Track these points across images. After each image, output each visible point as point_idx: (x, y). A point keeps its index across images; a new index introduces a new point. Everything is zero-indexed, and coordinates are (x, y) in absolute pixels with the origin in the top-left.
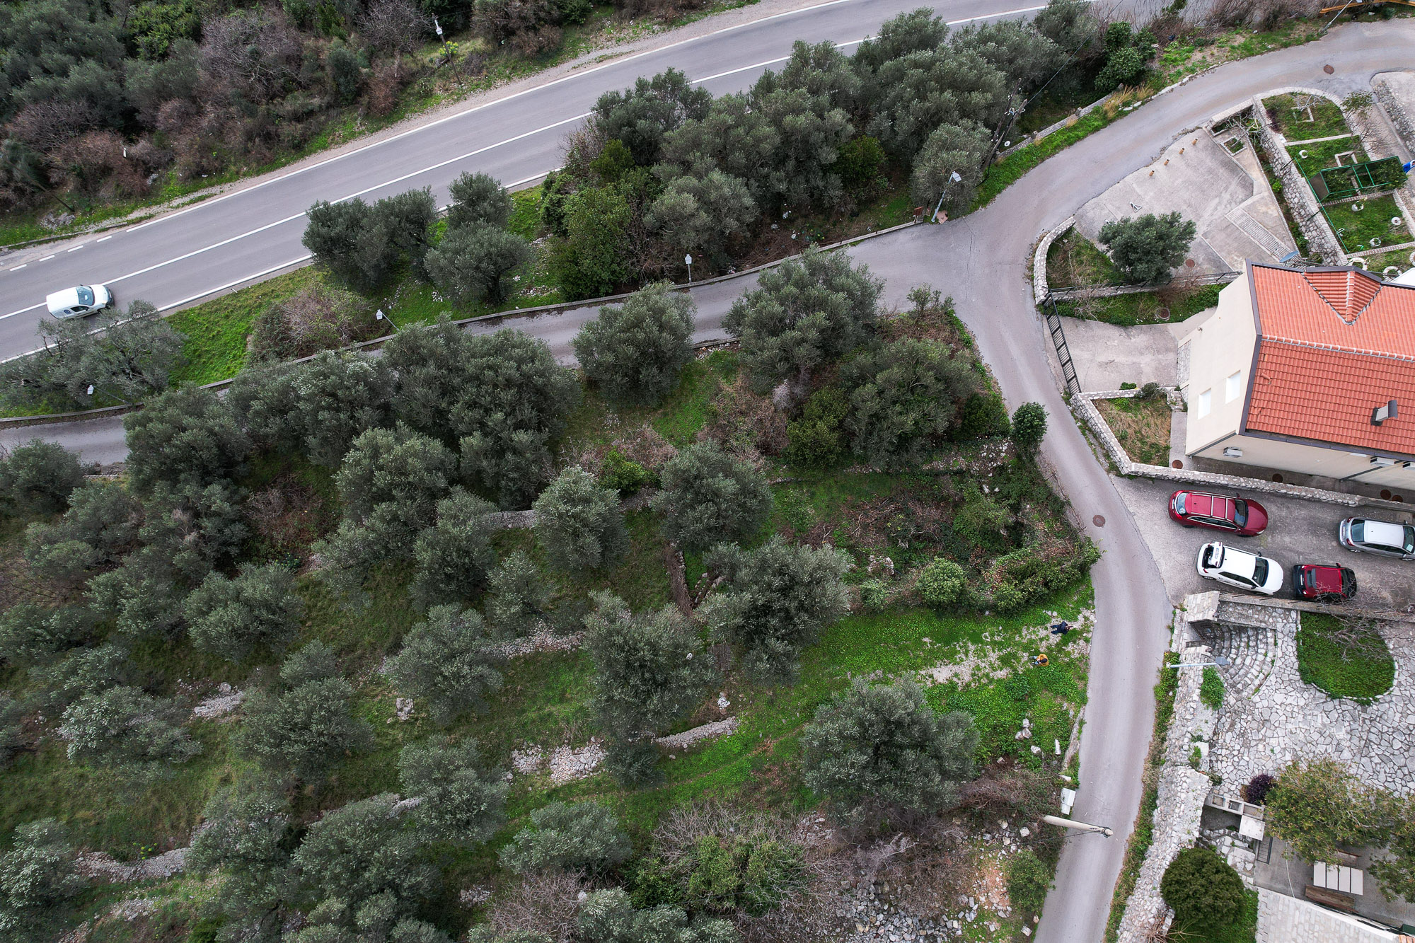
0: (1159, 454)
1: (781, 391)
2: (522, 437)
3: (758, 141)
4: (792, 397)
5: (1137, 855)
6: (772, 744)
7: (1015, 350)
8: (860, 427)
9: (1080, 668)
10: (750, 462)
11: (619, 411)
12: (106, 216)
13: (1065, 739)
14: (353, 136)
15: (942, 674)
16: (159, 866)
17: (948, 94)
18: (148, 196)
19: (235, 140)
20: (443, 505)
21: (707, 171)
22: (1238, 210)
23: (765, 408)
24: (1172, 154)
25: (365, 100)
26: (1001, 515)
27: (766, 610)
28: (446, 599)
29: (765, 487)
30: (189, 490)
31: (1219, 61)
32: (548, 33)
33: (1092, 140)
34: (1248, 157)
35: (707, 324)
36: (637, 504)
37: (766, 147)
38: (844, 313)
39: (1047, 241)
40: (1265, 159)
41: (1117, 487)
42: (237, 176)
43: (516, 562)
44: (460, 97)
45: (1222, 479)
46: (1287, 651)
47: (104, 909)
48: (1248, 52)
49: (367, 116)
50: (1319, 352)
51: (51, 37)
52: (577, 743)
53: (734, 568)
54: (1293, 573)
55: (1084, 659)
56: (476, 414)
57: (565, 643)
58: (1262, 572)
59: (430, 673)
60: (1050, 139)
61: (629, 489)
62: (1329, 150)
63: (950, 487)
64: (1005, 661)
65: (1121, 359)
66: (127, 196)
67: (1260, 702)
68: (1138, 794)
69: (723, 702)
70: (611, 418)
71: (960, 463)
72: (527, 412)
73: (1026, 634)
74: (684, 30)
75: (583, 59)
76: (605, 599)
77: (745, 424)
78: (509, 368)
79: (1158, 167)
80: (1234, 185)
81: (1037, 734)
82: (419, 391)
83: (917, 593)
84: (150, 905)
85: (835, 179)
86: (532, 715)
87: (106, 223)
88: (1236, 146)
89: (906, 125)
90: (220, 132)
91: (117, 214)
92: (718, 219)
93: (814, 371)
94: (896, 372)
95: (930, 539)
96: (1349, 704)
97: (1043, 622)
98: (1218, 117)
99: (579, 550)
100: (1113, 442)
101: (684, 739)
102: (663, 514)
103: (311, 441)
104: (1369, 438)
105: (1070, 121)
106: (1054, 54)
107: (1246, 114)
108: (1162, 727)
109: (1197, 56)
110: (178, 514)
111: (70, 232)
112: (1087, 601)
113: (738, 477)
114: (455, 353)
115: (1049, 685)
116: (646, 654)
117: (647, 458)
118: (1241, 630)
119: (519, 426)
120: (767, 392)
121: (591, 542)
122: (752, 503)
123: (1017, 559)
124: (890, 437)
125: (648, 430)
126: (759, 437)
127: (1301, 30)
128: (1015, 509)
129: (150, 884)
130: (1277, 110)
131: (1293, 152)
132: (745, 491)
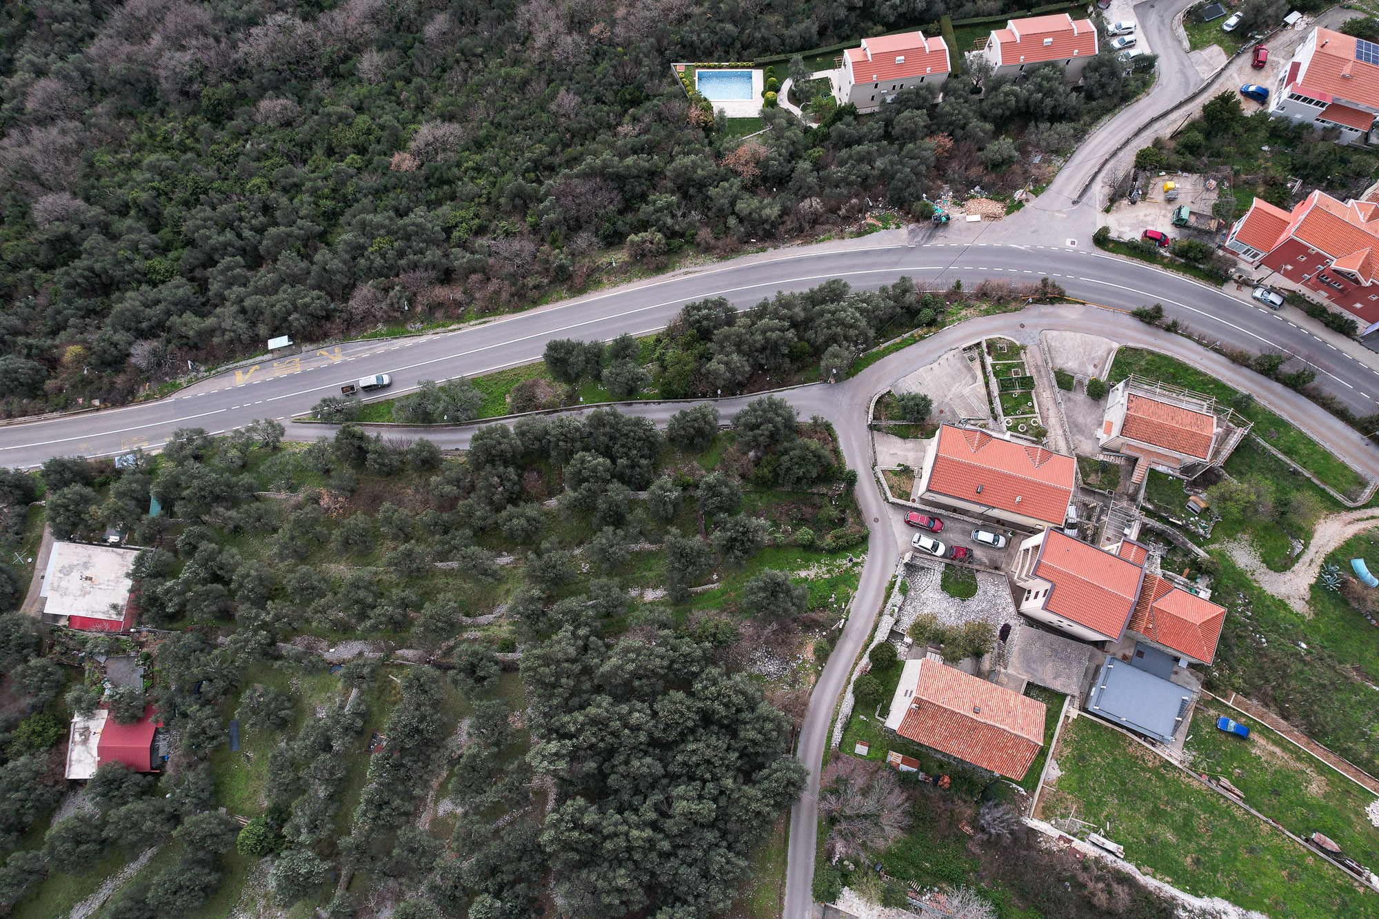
0: (906, 495)
1: (752, 454)
2: (644, 462)
3: (755, 342)
4: (757, 456)
5: (867, 646)
6: (733, 594)
7: (855, 444)
8: (782, 473)
9: (857, 577)
10: (736, 482)
11: (683, 452)
12: (438, 326)
13: (847, 602)
14: (561, 298)
15: (803, 574)
16: (482, 620)
17: (839, 329)
18: (460, 319)
19: (505, 296)
20: (610, 486)
21: (731, 353)
22: (968, 389)
23: (744, 460)
24: (942, 361)
25: (569, 283)
26: (835, 513)
27: (735, 540)
28: (608, 524)
29: (740, 493)
30: (501, 469)
31: (974, 316)
32: (661, 258)
33: (908, 349)
34: (977, 365)
35: (725, 417)
36: (687, 494)
37: (758, 345)
38: (780, 426)
39: (876, 397)
40: (983, 367)
41: (887, 507)
42: (503, 313)
43: (639, 512)
44: (615, 285)
45: (928, 508)
46: (937, 578)
47: (460, 633)
48: (987, 313)
49: (569, 290)
50: (958, 462)
51: (417, 233)
52: (655, 588)
53: (725, 524)
54: (949, 549)
55: (860, 574)
56: (625, 450)
57: (653, 547)
58: (935, 547)
59: (603, 551)
60: (887, 348)
61: (685, 487)
62: (1009, 367)
63: (817, 500)
64: (829, 571)
65: (900, 453)
66: (450, 317)
67: (924, 596)
68: (871, 625)
69: (715, 577)
70: (679, 455)
71: (824, 490)
72: (646, 452)
73: (838, 562)
74: (729, 262)
75: (677, 272)
76: (674, 530)
77: (736, 465)
78: (640, 433)
79: (935, 365)
80: (968, 378)
81: (837, 600)
82: (602, 438)
83: (795, 541)
84: (479, 634)
85: (787, 360)
86: (637, 575)
87: (438, 330)
88: (972, 359)
89: (821, 339)
90: (497, 292)
91: (443, 326)
92: (734, 375)
93: (766, 447)
94: (797, 452)
95: (807, 520)
96: (957, 600)
97: (845, 558)
98: (965, 346)
99: (665, 510)
100: (887, 489)
101: (699, 589)
102: (698, 500)
103: (553, 454)
104: (976, 498)
105: (898, 340)
106: (894, 307)
107: (978, 345)
108: (885, 602)
109: (964, 312)
110: (496, 479)
111: (420, 333)
112: (865, 551)
113: (730, 488)
114: (617, 423)
115: (844, 582)
116: (688, 550)
117: (693, 475)
118: (923, 568)
119: (642, 457)
120: (746, 454)
121: (670, 508)
122: (735, 498)
123: (839, 531)
124: (793, 478)
125: (695, 463)
126: (741, 471)
127: (1013, 305)
128: (843, 512)
129: (478, 626)
130: (991, 345)
131: (994, 366)
132: (732, 493)
